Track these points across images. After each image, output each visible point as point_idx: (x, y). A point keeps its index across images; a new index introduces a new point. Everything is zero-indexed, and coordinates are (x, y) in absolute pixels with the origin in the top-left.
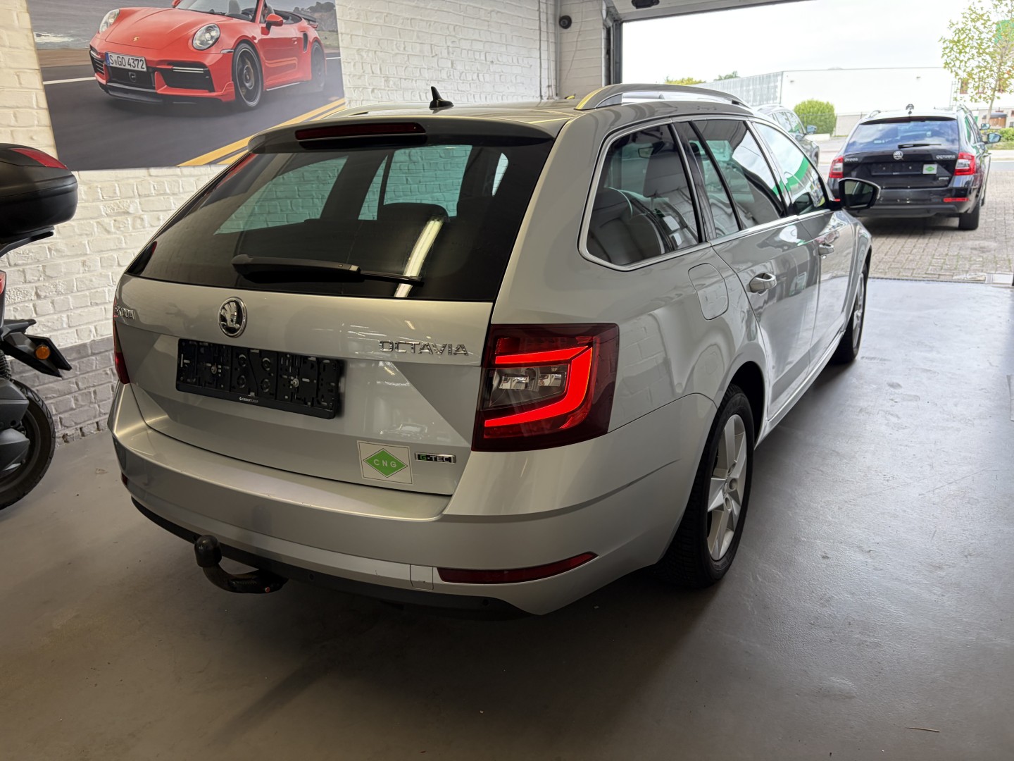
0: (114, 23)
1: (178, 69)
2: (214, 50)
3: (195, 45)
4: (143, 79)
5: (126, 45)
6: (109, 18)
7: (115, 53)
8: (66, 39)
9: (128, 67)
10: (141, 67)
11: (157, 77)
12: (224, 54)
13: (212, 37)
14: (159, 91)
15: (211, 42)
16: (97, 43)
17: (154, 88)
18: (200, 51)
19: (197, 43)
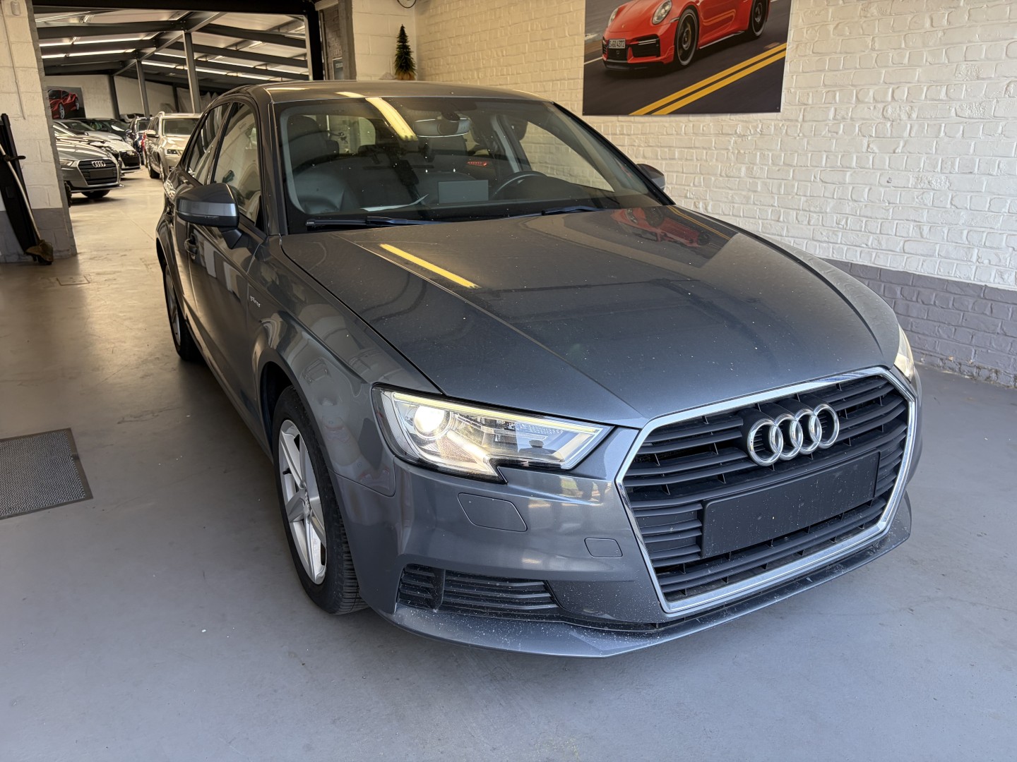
0: (616, 17)
1: (641, 43)
2: (665, 22)
3: (654, 22)
4: (622, 54)
5: (618, 32)
6: (613, 16)
7: (612, 39)
8: (595, 35)
9: (617, 47)
10: (623, 46)
11: (630, 52)
12: (672, 23)
13: (666, 11)
14: (629, 62)
15: (664, 16)
16: (606, 35)
17: (626, 60)
18: (658, 25)
19: (655, 18)
